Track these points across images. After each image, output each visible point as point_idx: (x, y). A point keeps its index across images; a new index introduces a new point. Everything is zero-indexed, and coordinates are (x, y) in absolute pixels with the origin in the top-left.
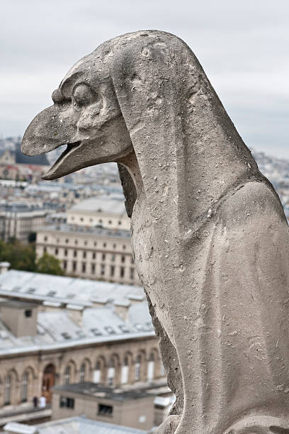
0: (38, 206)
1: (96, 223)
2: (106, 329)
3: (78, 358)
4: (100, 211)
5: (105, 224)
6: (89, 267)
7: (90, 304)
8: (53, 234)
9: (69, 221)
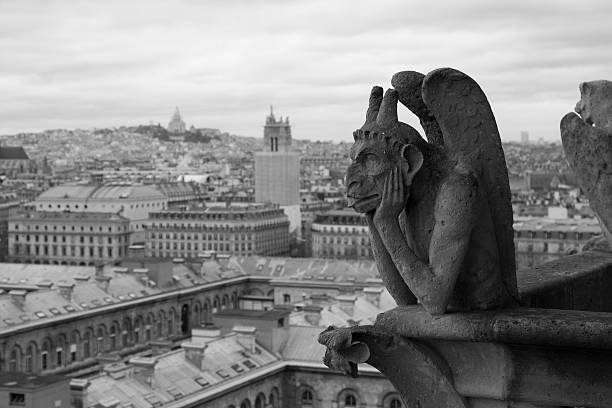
0: (12, 197)
1: (63, 208)
2: (50, 310)
3: (24, 342)
4: (66, 197)
5: (72, 209)
6: (60, 249)
7: (36, 287)
8: (23, 221)
9: (38, 209)
